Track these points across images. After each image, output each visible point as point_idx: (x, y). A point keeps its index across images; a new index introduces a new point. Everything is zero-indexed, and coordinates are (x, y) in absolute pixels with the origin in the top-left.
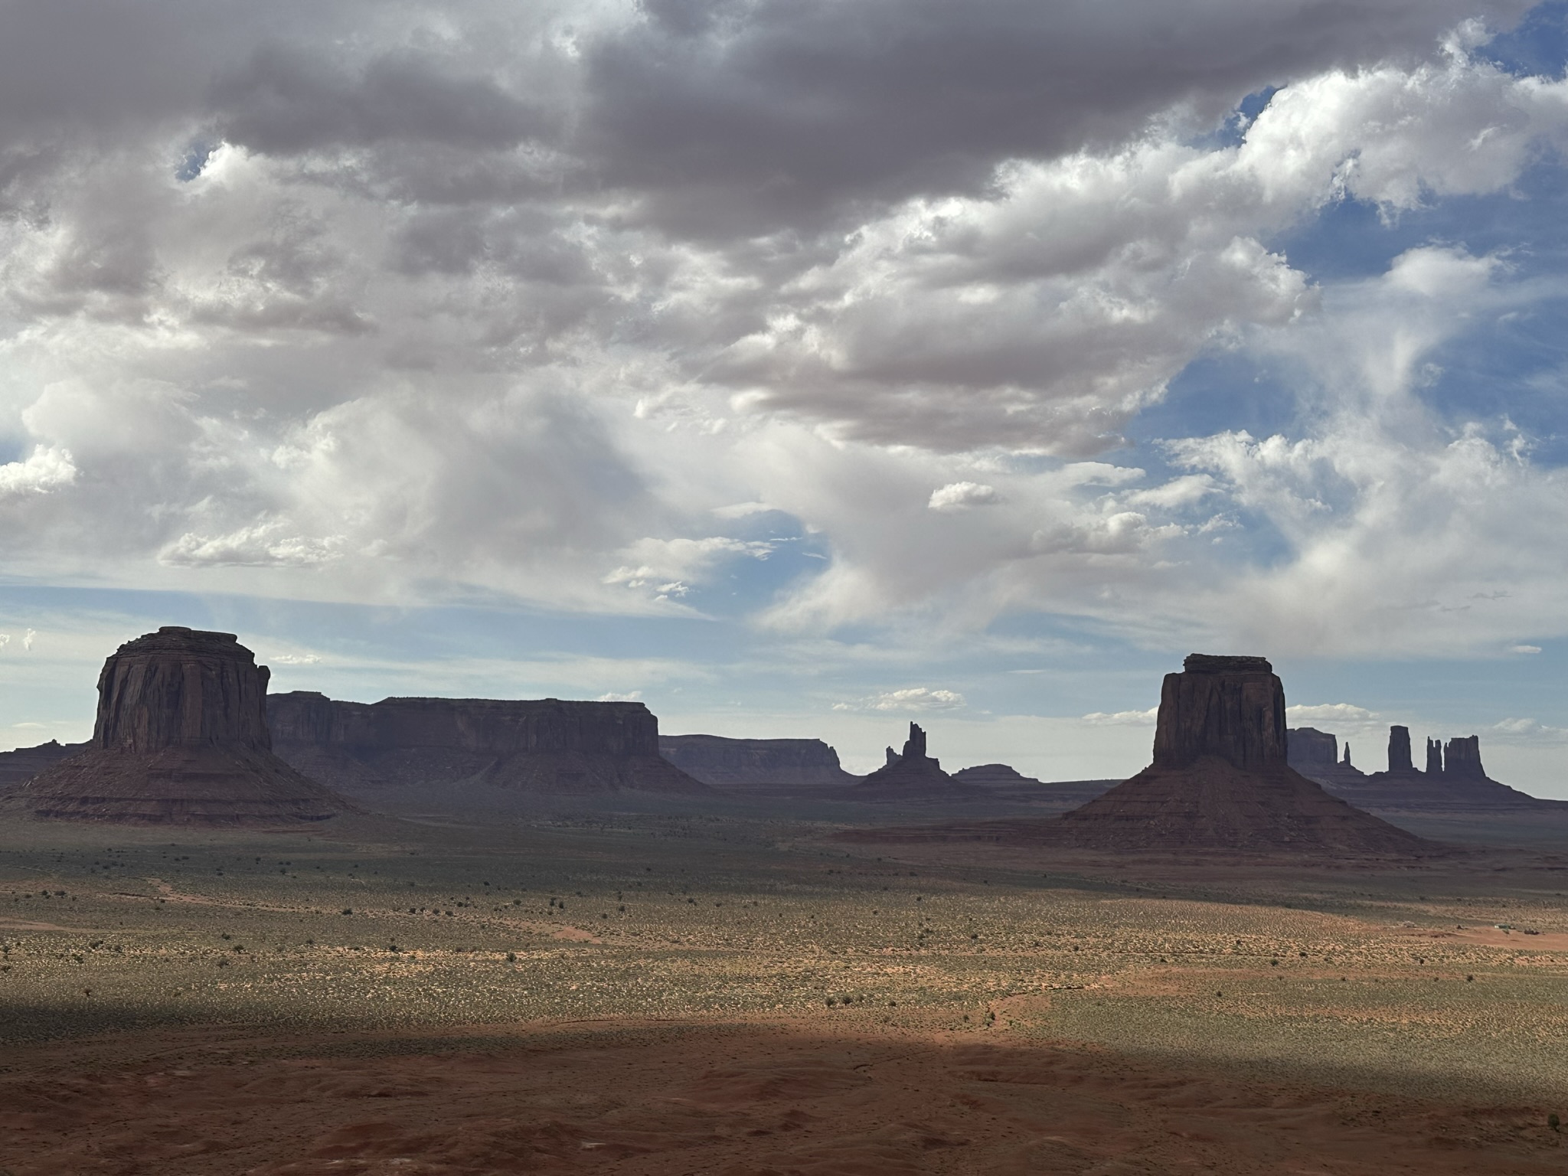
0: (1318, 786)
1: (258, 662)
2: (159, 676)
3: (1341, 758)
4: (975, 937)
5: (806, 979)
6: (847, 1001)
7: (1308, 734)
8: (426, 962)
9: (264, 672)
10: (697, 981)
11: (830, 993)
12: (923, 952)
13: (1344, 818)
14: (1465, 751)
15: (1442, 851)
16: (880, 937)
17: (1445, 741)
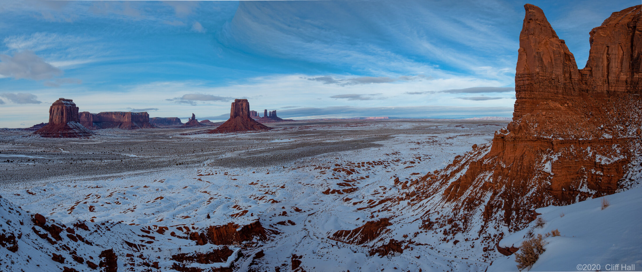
0: (254, 120)
1: (77, 106)
2: (59, 109)
3: (258, 115)
4: (202, 150)
5: (173, 161)
6: (180, 164)
7: (253, 112)
8: (107, 163)
9: (78, 108)
10: (154, 163)
11: (177, 163)
12: (194, 154)
13: (258, 125)
14: (274, 112)
15: (270, 128)
16: (186, 152)
17: (272, 111)
